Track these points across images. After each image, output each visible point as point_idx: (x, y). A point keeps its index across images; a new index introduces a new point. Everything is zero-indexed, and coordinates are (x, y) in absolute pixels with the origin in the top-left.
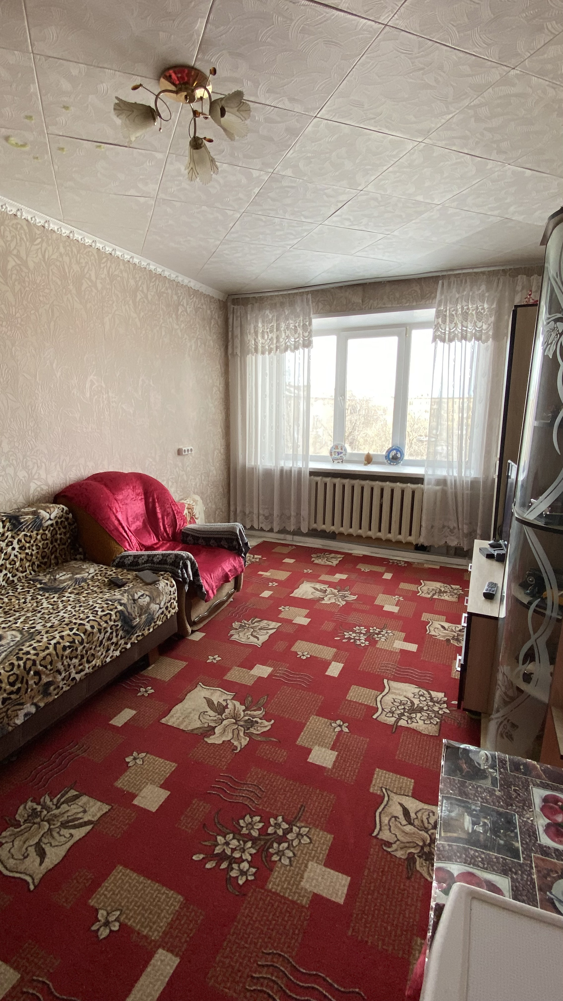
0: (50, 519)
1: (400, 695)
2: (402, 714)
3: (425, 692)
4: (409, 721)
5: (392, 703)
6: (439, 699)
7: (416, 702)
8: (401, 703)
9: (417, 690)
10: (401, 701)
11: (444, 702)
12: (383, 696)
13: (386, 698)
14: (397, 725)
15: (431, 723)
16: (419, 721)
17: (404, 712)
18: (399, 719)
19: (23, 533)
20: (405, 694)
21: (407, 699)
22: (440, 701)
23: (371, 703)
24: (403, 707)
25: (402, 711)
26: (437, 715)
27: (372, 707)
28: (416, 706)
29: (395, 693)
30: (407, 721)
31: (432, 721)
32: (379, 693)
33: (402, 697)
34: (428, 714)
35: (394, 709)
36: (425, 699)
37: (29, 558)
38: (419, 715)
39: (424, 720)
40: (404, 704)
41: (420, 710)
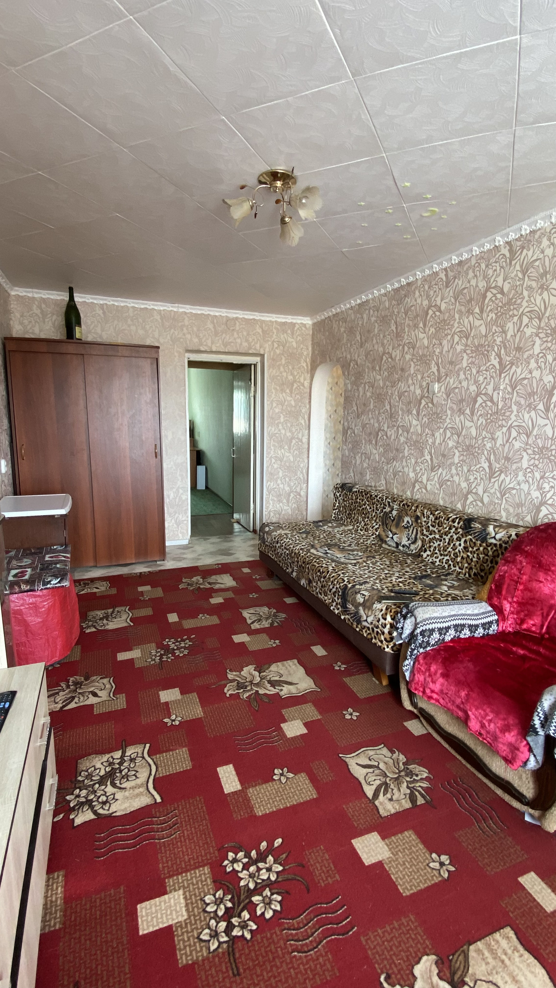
0: (494, 538)
1: (133, 788)
2: (121, 764)
3: (101, 811)
4: (111, 760)
5: (137, 772)
6: (80, 811)
7: (110, 789)
8: (127, 777)
9: (113, 808)
10: (128, 780)
11: (73, 809)
12: (150, 774)
13: (146, 774)
14: (122, 748)
15: (87, 771)
16: (101, 766)
17: (120, 768)
18: (122, 757)
19: (470, 537)
20: (127, 794)
21: (122, 786)
22: (79, 808)
23: (160, 757)
24: (123, 773)
25: (122, 768)
26: (81, 785)
27: (156, 754)
28: (109, 783)
29: (139, 786)
30: (114, 759)
31: (86, 773)
32: (157, 776)
33: (128, 787)
34: (92, 780)
35: (132, 766)
36: (100, 800)
37: (469, 561)
38: (102, 773)
39: (95, 769)
40: (123, 777)
41: (102, 781)
